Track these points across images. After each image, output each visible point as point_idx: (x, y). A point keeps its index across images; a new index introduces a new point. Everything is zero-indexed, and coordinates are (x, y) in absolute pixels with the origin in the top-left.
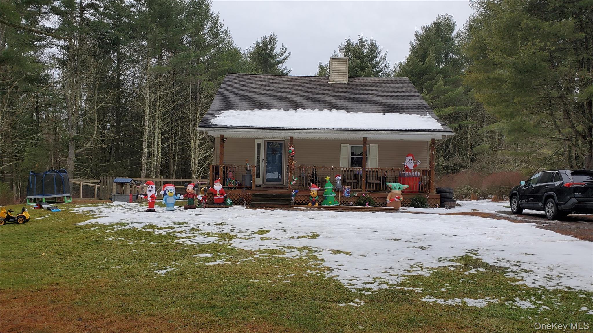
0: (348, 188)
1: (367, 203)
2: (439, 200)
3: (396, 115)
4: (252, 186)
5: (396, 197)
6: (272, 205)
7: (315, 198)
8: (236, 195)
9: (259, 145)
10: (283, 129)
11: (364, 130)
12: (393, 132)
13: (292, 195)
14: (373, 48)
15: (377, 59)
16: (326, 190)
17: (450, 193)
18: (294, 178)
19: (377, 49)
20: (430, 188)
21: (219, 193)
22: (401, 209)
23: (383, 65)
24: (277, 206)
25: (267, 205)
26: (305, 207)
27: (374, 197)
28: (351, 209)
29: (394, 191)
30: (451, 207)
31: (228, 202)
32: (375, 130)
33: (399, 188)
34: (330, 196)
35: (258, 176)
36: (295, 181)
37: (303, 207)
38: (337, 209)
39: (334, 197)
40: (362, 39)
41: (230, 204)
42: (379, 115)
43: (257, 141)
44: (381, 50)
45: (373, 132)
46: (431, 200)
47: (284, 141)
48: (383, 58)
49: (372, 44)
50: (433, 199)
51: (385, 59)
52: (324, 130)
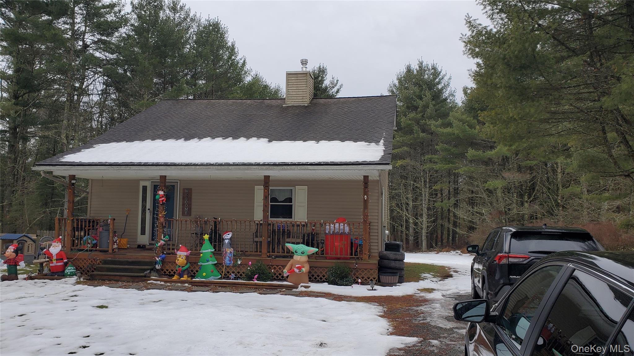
0: (231, 252)
1: (256, 276)
2: (374, 272)
3: (336, 144)
4: (109, 248)
5: (297, 266)
6: (118, 278)
7: (182, 267)
8: (85, 261)
9: (145, 188)
10: (146, 165)
11: (258, 165)
12: (299, 167)
13: (156, 263)
14: (436, 73)
15: (440, 87)
16: (201, 255)
17: (396, 260)
18: (163, 236)
19: (440, 74)
20: (362, 253)
21: (55, 258)
22: (302, 286)
23: (447, 92)
24: (125, 278)
25: (112, 278)
26: (162, 281)
27: (277, 266)
28: (228, 285)
29: (296, 257)
30: (387, 284)
31: (67, 271)
32: (275, 165)
33: (302, 253)
34: (205, 264)
35: (143, 233)
36: (164, 240)
37: (161, 281)
38: (208, 284)
39: (212, 266)
40: (421, 63)
41: (69, 273)
42: (311, 144)
43: (142, 184)
44: (445, 75)
45: (271, 167)
46: (363, 271)
47: (178, 182)
48: (446, 84)
49: (434, 68)
50: (366, 269)
51: (448, 85)
52: (202, 165)
